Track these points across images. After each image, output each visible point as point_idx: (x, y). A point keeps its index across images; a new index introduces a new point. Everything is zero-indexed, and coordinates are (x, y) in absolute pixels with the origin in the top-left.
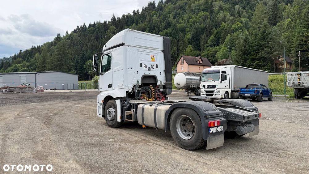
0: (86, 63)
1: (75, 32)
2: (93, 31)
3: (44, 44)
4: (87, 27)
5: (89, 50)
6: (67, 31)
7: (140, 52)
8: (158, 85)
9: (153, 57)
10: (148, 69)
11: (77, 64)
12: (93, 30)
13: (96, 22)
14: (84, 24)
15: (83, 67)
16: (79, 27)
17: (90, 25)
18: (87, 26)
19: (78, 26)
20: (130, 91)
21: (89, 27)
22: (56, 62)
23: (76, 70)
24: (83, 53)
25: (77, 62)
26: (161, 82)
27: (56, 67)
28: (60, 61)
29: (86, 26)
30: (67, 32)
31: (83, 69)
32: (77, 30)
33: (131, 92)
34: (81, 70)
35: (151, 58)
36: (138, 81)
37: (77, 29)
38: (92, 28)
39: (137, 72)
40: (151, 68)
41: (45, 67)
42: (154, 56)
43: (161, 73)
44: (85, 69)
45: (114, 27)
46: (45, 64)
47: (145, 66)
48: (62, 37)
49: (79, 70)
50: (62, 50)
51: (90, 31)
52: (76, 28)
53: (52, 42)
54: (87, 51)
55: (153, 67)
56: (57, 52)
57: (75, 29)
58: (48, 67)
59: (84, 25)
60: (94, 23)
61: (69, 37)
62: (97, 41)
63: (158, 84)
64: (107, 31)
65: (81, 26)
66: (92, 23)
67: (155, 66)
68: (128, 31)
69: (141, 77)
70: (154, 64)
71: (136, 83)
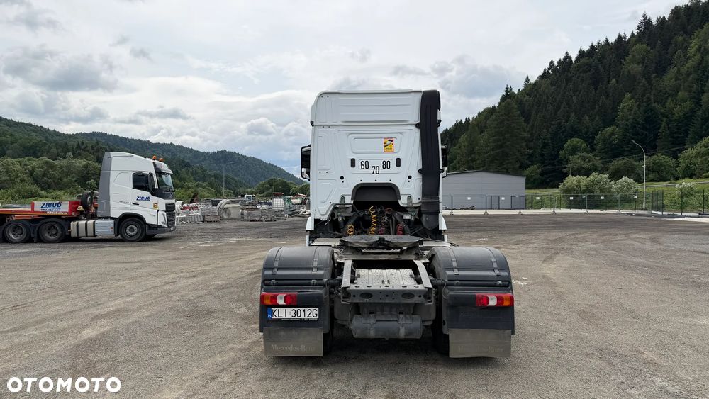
0: (565, 146)
1: (545, 76)
2: (586, 67)
3: (479, 114)
4: (574, 59)
5: (573, 115)
6: (528, 77)
7: (351, 135)
8: (401, 205)
9: (388, 142)
10: (371, 170)
11: (544, 150)
12: (587, 65)
13: (595, 44)
14: (567, 54)
15: (557, 156)
16: (556, 64)
17: (582, 54)
18: (574, 56)
19: (552, 63)
20: (324, 218)
21: (577, 59)
22: (493, 150)
23: (543, 163)
24: (559, 124)
25: (545, 145)
26: (409, 198)
27: (492, 162)
28: (501, 146)
29: (570, 58)
30: (527, 80)
31: (558, 162)
32: (550, 71)
33: (326, 221)
34: (553, 165)
35: (383, 145)
36: (343, 198)
37: (549, 69)
38: (583, 60)
39: (342, 178)
40: (381, 167)
41: (473, 160)
42: (392, 141)
43: (410, 177)
44: (562, 160)
45: (644, 45)
46: (473, 156)
47: (363, 163)
48: (516, 92)
49: (549, 164)
50: (506, 122)
51: (579, 67)
52: (547, 66)
53: (494, 107)
54: (569, 117)
55: (386, 165)
56: (495, 128)
57: (545, 70)
58: (478, 162)
59: (567, 57)
60: (592, 47)
61: (531, 89)
62: (596, 89)
63: (403, 202)
64: (625, 60)
65: (560, 60)
66: (586, 48)
67: (393, 163)
68: (325, 96)
69: (352, 188)
70: (392, 158)
71: (338, 202)
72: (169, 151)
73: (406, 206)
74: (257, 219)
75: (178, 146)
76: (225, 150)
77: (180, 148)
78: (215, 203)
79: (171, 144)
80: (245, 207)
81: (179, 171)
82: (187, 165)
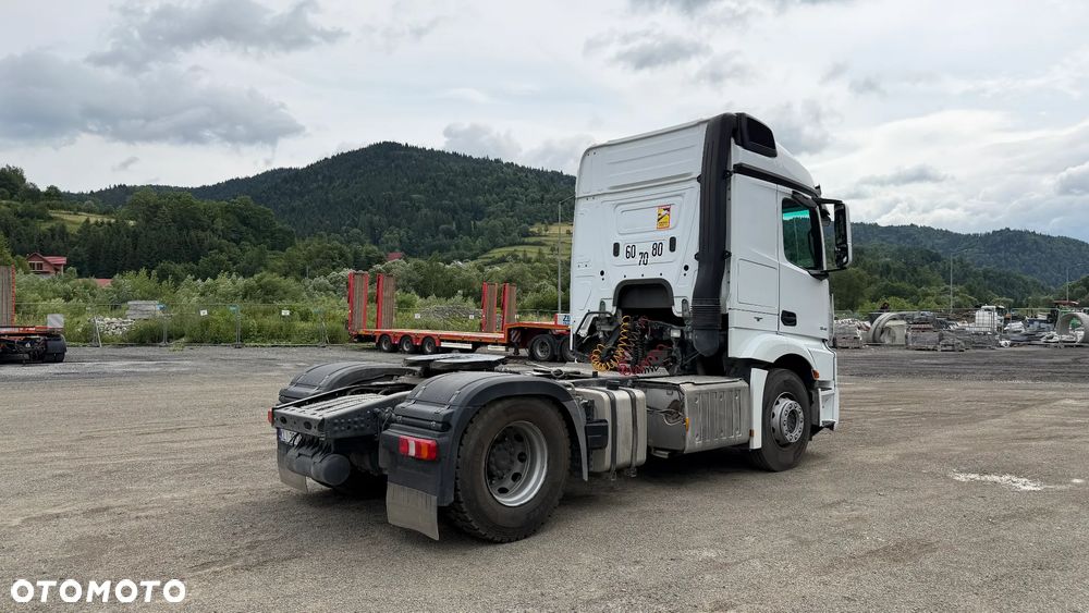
7: (618, 207)
8: (675, 313)
9: (663, 213)
10: (638, 257)
20: (583, 333)
26: (684, 301)
33: (585, 337)
35: (657, 217)
36: (602, 304)
39: (602, 273)
40: (650, 254)
42: (668, 210)
43: (686, 268)
47: (629, 250)
55: (657, 250)
63: (677, 309)
67: (666, 246)
68: (591, 153)
69: (614, 288)
70: (664, 237)
71: (597, 310)
72: (909, 236)
73: (680, 315)
74: (930, 347)
75: (924, 228)
76: (1008, 229)
77: (927, 231)
78: (872, 319)
79: (912, 225)
80: (912, 326)
81: (919, 269)
82: (936, 258)
